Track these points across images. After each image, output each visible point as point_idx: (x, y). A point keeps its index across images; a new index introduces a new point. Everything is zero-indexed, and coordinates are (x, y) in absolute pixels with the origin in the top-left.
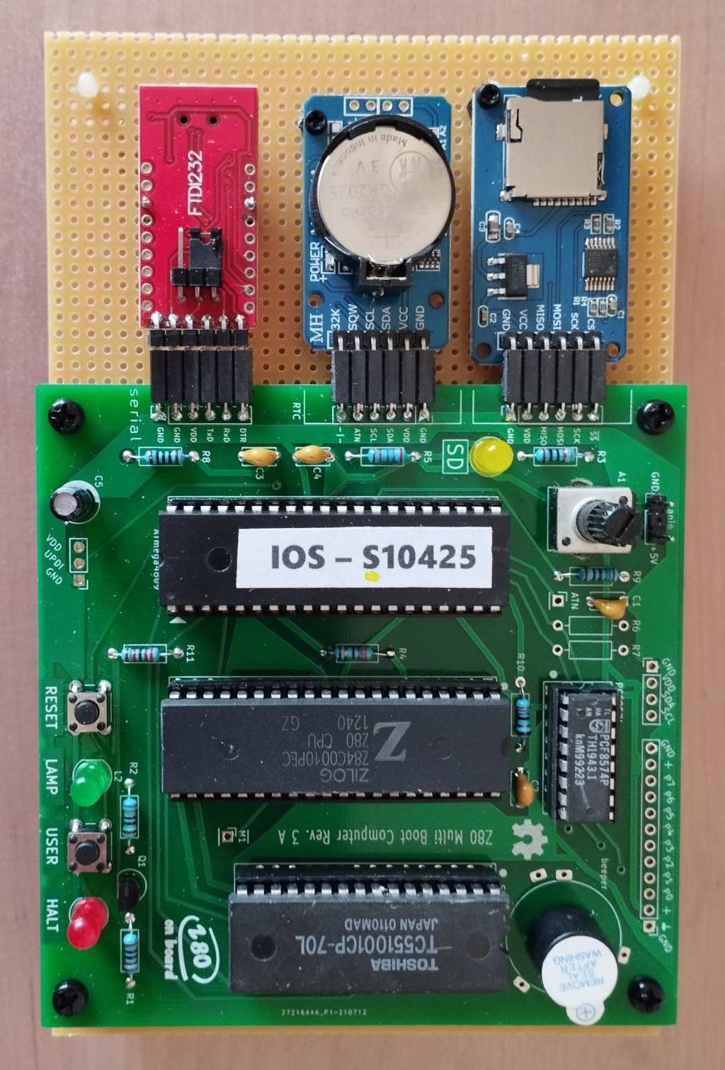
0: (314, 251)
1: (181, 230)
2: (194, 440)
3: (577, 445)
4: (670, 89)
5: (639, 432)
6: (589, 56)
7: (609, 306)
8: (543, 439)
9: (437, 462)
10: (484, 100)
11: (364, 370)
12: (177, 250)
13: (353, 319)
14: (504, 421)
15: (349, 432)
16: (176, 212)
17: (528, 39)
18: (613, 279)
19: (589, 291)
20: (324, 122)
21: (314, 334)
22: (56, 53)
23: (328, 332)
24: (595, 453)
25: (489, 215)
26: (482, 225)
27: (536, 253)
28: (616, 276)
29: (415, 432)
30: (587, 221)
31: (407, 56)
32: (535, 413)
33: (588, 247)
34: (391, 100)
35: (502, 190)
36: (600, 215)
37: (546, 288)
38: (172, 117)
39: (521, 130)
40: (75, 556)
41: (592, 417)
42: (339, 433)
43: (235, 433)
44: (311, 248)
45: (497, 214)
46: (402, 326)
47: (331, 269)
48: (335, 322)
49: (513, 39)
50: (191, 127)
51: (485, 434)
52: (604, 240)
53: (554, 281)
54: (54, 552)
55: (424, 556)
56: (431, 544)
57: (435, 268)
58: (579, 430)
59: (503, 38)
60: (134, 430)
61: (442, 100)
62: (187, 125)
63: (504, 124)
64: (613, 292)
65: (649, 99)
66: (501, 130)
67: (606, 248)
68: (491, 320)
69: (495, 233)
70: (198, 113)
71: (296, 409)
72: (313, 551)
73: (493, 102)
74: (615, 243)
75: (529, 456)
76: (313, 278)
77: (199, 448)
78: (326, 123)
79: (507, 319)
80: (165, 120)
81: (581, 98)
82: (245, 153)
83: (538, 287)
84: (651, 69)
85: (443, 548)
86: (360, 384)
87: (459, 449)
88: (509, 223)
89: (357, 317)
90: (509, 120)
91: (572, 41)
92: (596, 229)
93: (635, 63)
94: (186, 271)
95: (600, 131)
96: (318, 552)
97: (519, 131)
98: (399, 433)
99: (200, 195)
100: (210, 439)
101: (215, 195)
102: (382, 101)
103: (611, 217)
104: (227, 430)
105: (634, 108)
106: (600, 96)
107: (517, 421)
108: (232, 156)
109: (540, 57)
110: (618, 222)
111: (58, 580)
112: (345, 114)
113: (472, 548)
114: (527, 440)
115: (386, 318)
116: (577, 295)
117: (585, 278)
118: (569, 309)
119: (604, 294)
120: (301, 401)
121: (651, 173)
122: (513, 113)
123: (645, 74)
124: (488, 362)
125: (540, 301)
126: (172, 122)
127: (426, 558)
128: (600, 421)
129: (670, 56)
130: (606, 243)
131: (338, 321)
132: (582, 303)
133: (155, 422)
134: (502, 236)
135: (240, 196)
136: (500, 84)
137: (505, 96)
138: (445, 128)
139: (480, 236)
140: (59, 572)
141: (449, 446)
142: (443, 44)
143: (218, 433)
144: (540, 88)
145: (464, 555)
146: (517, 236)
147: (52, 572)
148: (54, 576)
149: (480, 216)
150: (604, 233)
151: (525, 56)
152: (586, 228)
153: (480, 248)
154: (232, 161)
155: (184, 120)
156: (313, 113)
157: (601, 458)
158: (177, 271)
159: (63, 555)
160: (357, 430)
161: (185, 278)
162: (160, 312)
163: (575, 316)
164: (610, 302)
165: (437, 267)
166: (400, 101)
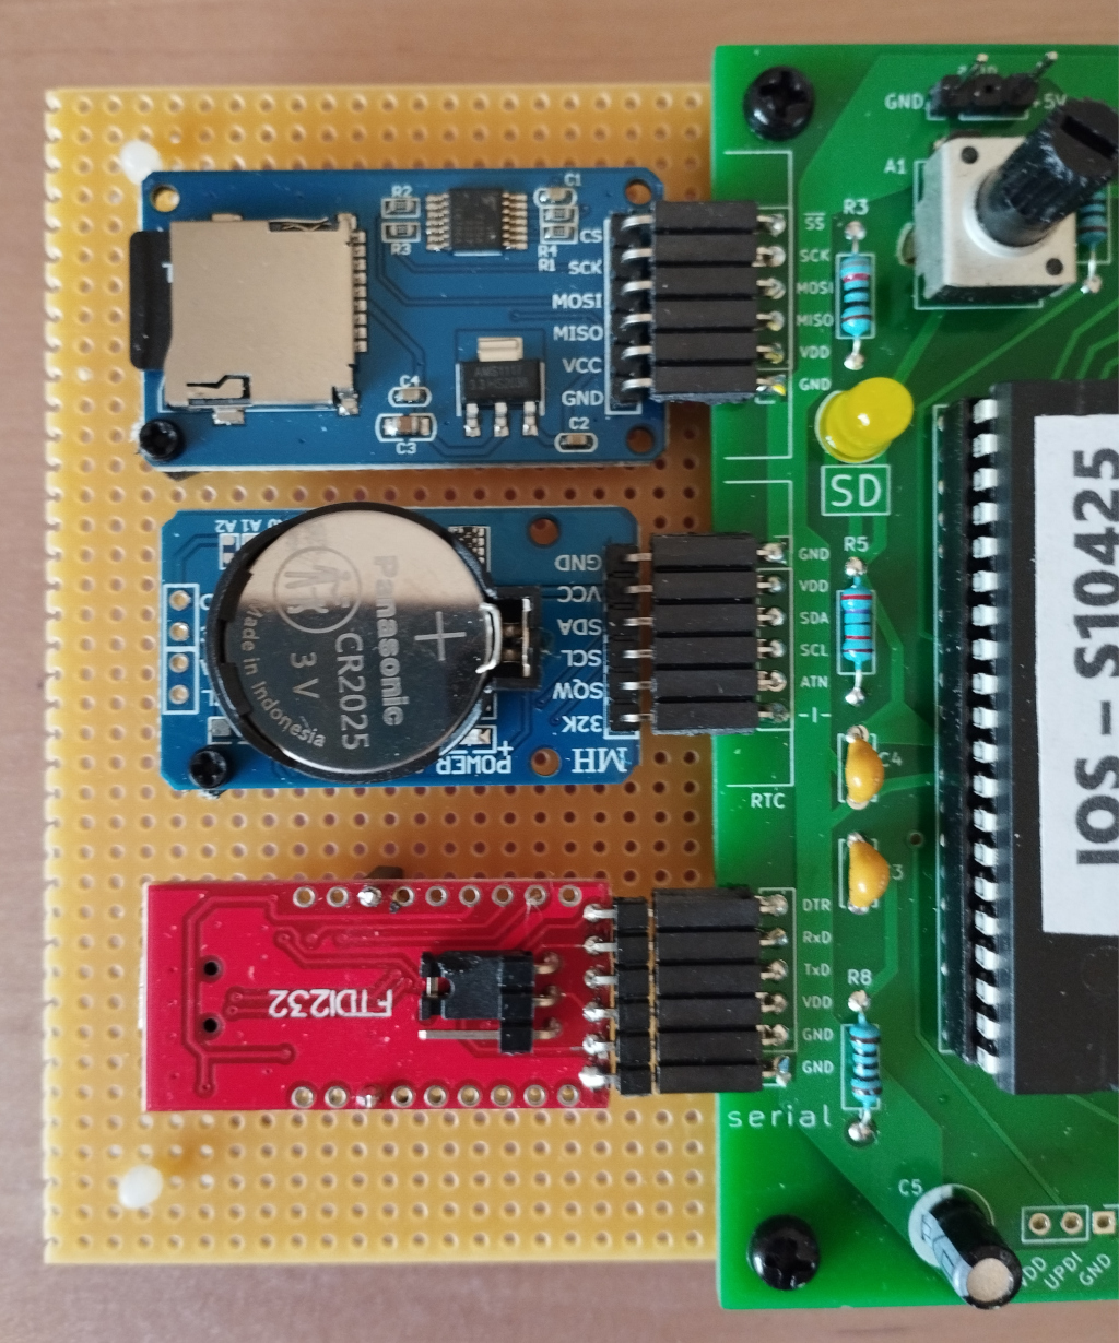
0: (454, 767)
1: (423, 1035)
2: (827, 1002)
3: (833, 255)
4: (144, 106)
5: (806, 134)
6: (84, 257)
7: (558, 203)
8: (822, 320)
9: (867, 526)
10: (169, 450)
11: (693, 673)
12: (464, 1043)
13: (581, 691)
14: (784, 399)
15: (808, 698)
16: (387, 1039)
17: (53, 370)
18: (506, 195)
19: (528, 242)
20: (212, 754)
21: (612, 766)
22: (83, 1242)
23: (607, 737)
24: (850, 218)
25: (384, 436)
26: (403, 448)
27: (456, 345)
28: (501, 191)
29: (808, 570)
30: (396, 249)
31: (83, 593)
32: (769, 338)
33: (446, 245)
34: (169, 624)
35: (337, 412)
36: (384, 225)
37: (522, 324)
38: (206, 1049)
39: (226, 378)
40: (1056, 1231)
41: (778, 227)
42: (811, 718)
43: (814, 921)
44: (447, 772)
45: (383, 420)
46: (594, 596)
47: (488, 732)
48: (588, 725)
49: (52, 398)
50: (224, 1014)
51: (811, 433)
52: (430, 215)
53: (509, 309)
54: (1050, 1270)
55: (1097, 554)
56: (1071, 540)
57: (484, 537)
58: (803, 252)
59: (50, 416)
60: (809, 1120)
61: (169, 528)
62: (220, 1020)
63: (211, 411)
64: (530, 195)
65: (161, 145)
66: (222, 416)
67: (446, 212)
68: (583, 427)
69: (420, 424)
70: (196, 998)
71: (763, 803)
72: (1087, 781)
73: (173, 434)
74: (435, 194)
75: (857, 346)
76: (504, 767)
77: (843, 991)
78: (214, 748)
79: (582, 398)
80: (211, 1062)
81: (165, 265)
82: (273, 907)
83: (520, 340)
84: (107, 141)
85: (1080, 515)
86: (720, 682)
87: (842, 483)
88: (400, 398)
89: (579, 683)
90: (207, 401)
91: (56, 288)
92: (410, 231)
93: (97, 170)
94: (506, 1026)
95: (228, 230)
96: (1090, 769)
97: (228, 382)
98: (809, 602)
99: (353, 994)
100: (825, 970)
101: (354, 967)
102: (171, 643)
103: (387, 204)
104: (807, 937)
105: (179, 166)
106: (160, 230)
107: (786, 373)
108: (278, 933)
109: (84, 347)
110: (396, 190)
111: (1104, 1261)
112: (196, 712)
113: (1079, 456)
114: (824, 352)
115: (580, 627)
116: (536, 264)
117: (503, 249)
118: (561, 279)
119: (533, 213)
120: (748, 792)
121: (297, 136)
122: (192, 393)
123: (117, 152)
124: (665, 431)
125: (547, 333)
126: (215, 1049)
127: (1102, 548)
128: (786, 213)
129: (84, 107)
130: (438, 211)
131: (586, 718)
132: (550, 254)
133: (794, 1078)
134: (424, 410)
135: (355, 918)
136: (135, 419)
137: (161, 410)
138: (221, 522)
139: (425, 453)
140: (1089, 1260)
141: (835, 504)
142: (62, 527)
143: (814, 954)
144: (147, 345)
145: (1094, 472)
146: (423, 383)
147: (1087, 1273)
148: (1094, 1270)
149: (387, 454)
150: (418, 215)
151: (83, 375)
152: (408, 251)
153: (447, 452)
154: (288, 933)
155: (210, 1025)
156: (195, 775)
157: (858, 208)
158: (506, 1045)
159: (1054, 1253)
160: (805, 683)
161: (518, 1030)
162: (581, 1070)
163: (576, 268)
164: (548, 202)
165: (481, 533)
166: (170, 608)
